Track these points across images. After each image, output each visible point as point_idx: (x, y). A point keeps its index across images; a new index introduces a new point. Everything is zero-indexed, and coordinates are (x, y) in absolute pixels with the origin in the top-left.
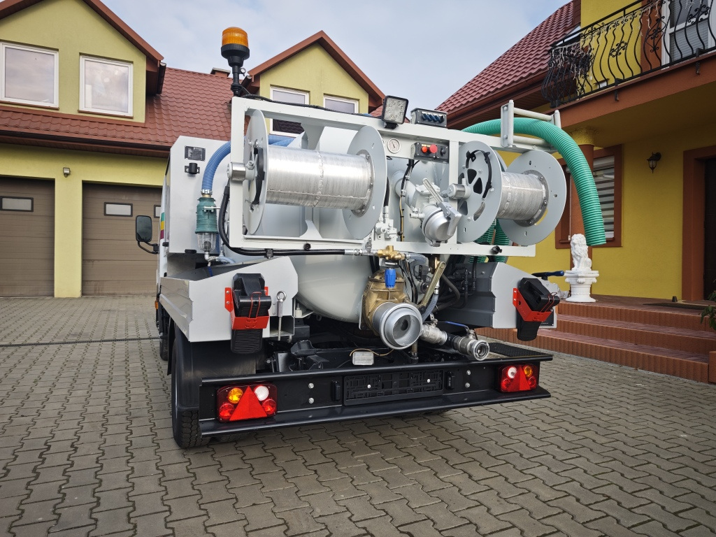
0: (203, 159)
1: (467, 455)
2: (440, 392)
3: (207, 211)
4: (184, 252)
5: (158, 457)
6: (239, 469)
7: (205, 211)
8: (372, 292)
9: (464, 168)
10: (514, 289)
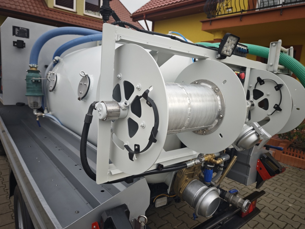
0: (28, 37)
3: (35, 81)
4: (15, 104)
8: (185, 175)
9: (250, 87)
10: (258, 160)
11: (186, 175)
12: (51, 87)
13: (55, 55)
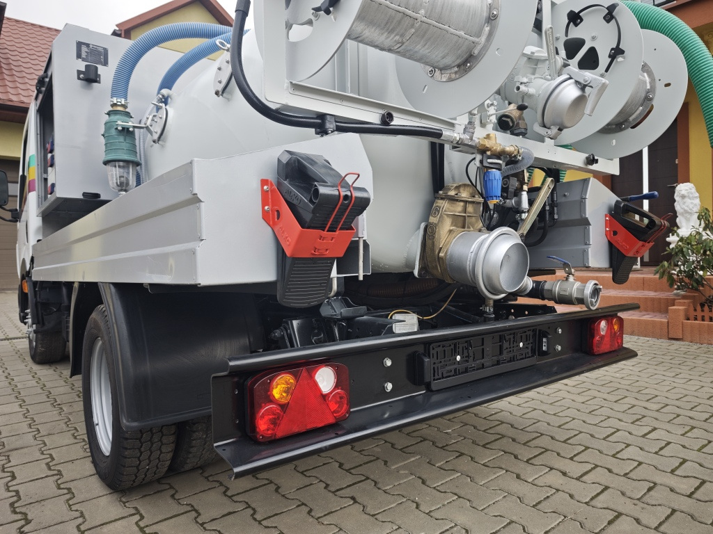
0: (105, 63)
1: (532, 444)
2: (533, 361)
3: (123, 128)
4: (80, 196)
5: (78, 514)
6: (230, 513)
7: (120, 128)
8: (445, 216)
9: (557, 39)
10: (606, 216)
11: (448, 215)
12: (156, 133)
13: (161, 87)
